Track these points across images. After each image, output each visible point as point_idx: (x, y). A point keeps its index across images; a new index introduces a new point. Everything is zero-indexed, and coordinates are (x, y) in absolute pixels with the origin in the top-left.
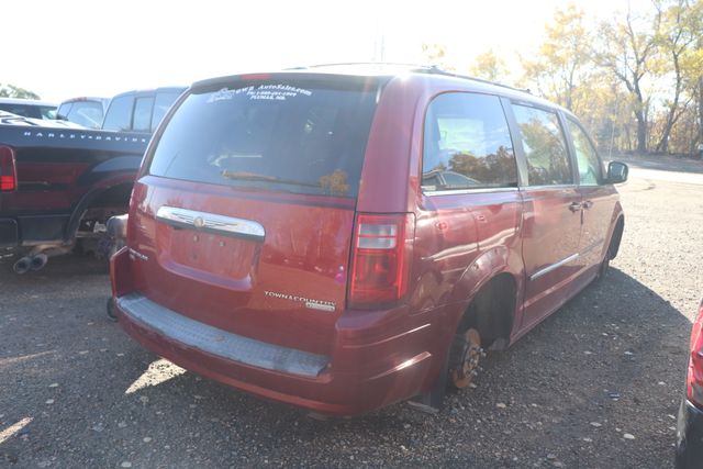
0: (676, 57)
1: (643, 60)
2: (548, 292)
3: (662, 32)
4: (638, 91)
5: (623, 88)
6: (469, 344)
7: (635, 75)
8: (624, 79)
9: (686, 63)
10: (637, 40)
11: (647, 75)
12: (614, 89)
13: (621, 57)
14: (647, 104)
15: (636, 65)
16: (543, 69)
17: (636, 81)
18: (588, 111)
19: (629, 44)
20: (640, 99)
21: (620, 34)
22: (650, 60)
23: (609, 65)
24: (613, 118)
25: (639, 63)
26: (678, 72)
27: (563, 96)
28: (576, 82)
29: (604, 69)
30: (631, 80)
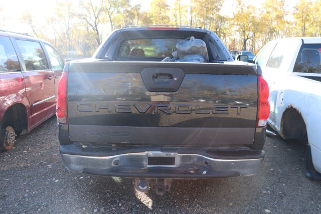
0: (110, 16)
1: (98, 17)
2: (45, 109)
3: (104, 6)
4: (97, 30)
5: (91, 29)
6: (8, 132)
7: (95, 23)
8: (91, 25)
9: (114, 19)
10: (94, 8)
11: (100, 23)
12: (88, 29)
13: (88, 15)
14: (102, 35)
15: (95, 19)
16: (55, 20)
17: (96, 26)
18: (77, 39)
19: (91, 10)
20: (98, 33)
21: (87, 6)
22: (100, 17)
23: (84, 19)
24: (88, 42)
25: (96, 18)
26: (111, 22)
27: (65, 32)
28: (71, 26)
29: (82, 20)
30: (94, 26)
